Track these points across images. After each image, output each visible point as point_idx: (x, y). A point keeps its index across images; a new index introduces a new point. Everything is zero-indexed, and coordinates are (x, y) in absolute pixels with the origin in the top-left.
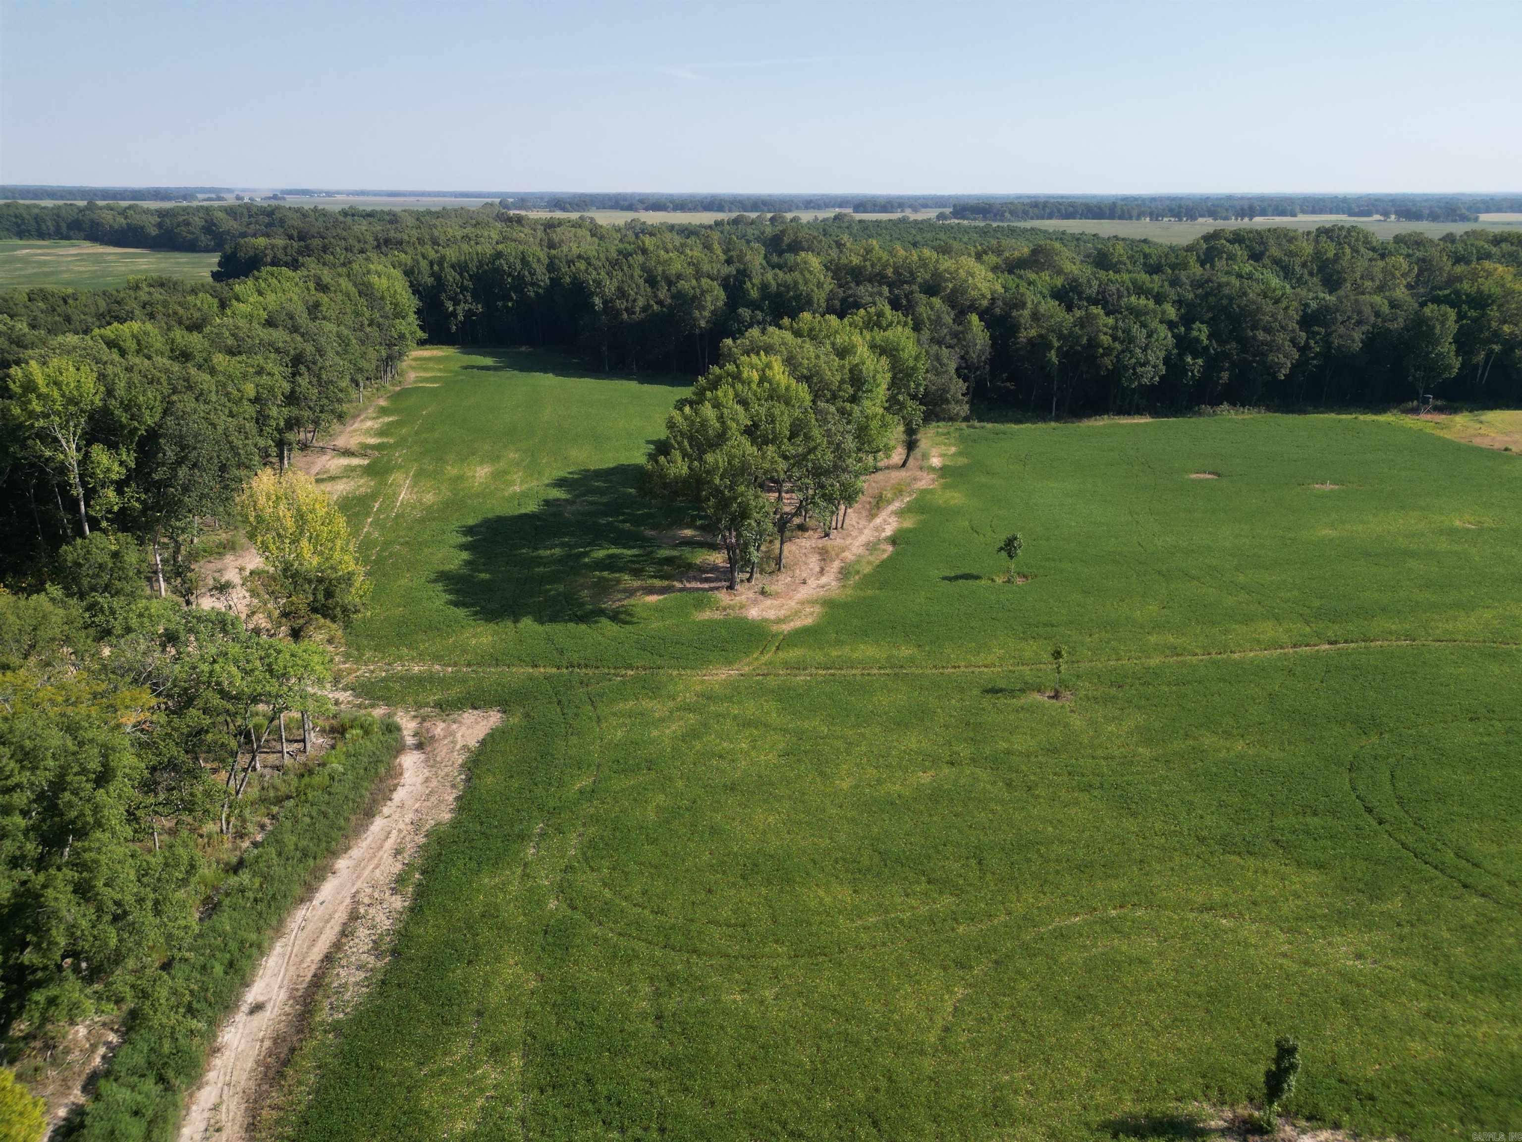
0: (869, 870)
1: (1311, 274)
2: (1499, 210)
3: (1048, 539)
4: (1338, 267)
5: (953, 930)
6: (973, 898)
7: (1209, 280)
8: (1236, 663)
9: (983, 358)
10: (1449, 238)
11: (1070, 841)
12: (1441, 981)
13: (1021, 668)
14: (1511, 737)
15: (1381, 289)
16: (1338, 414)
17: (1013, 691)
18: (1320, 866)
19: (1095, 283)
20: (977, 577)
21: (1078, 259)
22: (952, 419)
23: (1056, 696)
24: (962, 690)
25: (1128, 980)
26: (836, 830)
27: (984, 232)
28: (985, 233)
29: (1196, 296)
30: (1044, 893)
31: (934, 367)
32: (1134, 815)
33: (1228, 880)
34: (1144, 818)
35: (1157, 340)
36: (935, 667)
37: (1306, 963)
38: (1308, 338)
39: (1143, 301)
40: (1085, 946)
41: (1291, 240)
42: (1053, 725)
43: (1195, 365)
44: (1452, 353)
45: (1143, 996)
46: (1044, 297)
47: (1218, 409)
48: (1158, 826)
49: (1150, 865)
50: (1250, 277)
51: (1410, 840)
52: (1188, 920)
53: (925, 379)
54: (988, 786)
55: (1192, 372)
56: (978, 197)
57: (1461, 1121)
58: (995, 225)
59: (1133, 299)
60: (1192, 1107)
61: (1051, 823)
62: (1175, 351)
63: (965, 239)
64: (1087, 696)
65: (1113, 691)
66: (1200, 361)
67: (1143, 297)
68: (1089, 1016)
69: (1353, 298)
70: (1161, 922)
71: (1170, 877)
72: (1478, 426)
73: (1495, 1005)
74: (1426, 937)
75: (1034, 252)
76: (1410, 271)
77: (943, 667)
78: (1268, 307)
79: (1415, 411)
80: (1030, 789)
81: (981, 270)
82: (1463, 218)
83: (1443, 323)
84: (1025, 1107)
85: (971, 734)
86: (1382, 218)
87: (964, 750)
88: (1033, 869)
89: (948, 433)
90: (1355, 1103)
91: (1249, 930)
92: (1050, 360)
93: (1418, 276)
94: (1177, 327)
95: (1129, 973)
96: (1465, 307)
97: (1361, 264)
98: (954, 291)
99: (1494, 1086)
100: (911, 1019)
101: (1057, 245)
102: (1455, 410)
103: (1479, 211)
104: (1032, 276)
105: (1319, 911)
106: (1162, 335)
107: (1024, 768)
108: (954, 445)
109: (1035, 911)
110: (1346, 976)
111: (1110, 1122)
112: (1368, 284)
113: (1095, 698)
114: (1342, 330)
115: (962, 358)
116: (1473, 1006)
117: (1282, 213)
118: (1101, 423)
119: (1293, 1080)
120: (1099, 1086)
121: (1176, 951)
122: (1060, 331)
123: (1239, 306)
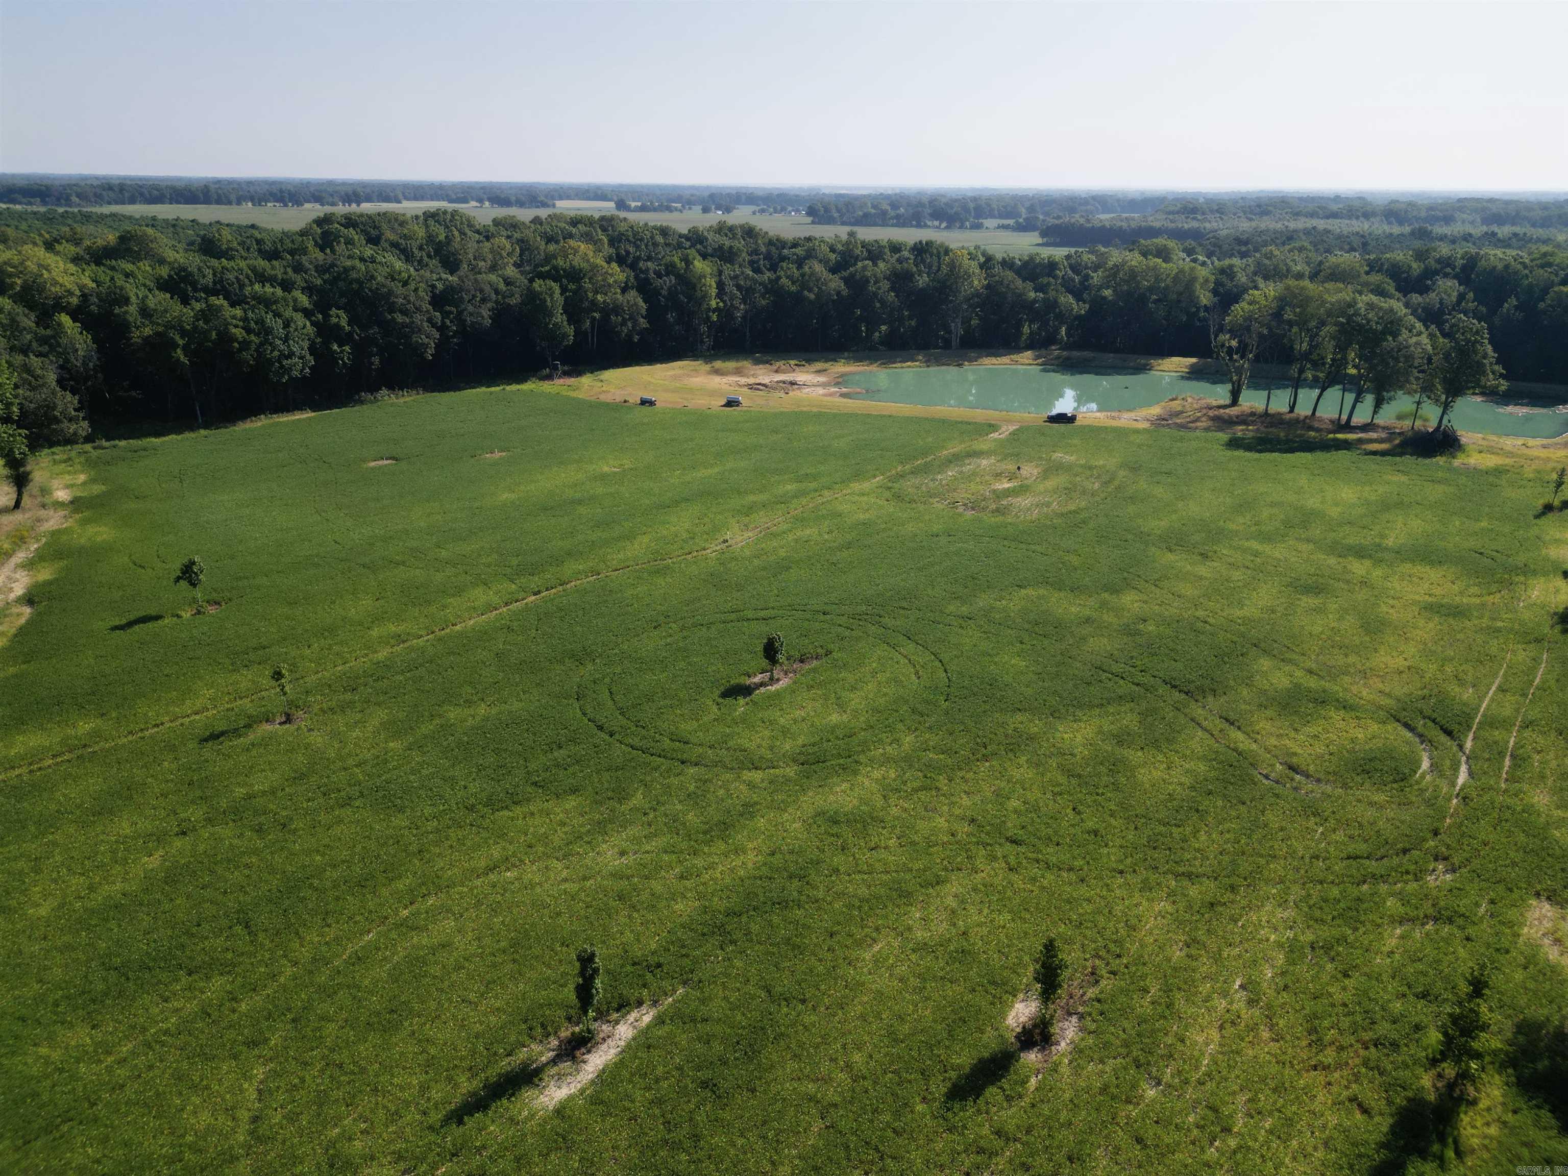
0: (106, 994)
1: (429, 256)
2: (569, 198)
3: (232, 558)
4: (452, 249)
5: (234, 1011)
6: (249, 967)
7: (333, 265)
8: (461, 634)
9: (91, 365)
10: (536, 220)
11: (343, 862)
12: (684, 845)
13: (239, 702)
14: (685, 633)
15: (493, 268)
16: (488, 387)
17: (236, 730)
18: (574, 791)
19: (208, 272)
20: (158, 618)
21: (181, 247)
22: (70, 441)
23: (288, 720)
24: (173, 748)
25: (436, 970)
26: (46, 968)
27: (48, 219)
28: (50, 219)
29: (325, 281)
30: (329, 926)
31: (25, 381)
32: (401, 810)
33: (503, 836)
34: (412, 809)
35: (296, 330)
36: (131, 733)
37: (585, 878)
38: (443, 318)
39: (268, 289)
40: (385, 959)
41: (402, 224)
42: (292, 751)
43: (344, 352)
44: (565, 323)
45: (454, 977)
46: (150, 290)
47: (379, 396)
48: (428, 811)
49: (428, 851)
50: (373, 260)
51: (636, 741)
52: (476, 887)
53: (16, 397)
54: (236, 842)
55: (342, 360)
56: (27, 177)
57: (722, 949)
58: (61, 210)
59: (257, 287)
60: (522, 1054)
61: (318, 851)
62: (319, 340)
63: (24, 226)
64: (321, 709)
65: (348, 696)
66: (347, 348)
67: (267, 285)
68: (406, 1024)
69: (472, 277)
70: (453, 900)
71: (451, 855)
72: (600, 384)
73: (723, 846)
74: (666, 815)
75: (123, 239)
76: (513, 250)
77: (142, 730)
78: (399, 289)
79: (549, 377)
80: (284, 826)
81: (57, 262)
82: (544, 205)
83: (551, 295)
84: (364, 1148)
85: (198, 793)
86: (478, 205)
87: (195, 814)
88: (310, 906)
89: (70, 459)
90: (649, 976)
91: (532, 873)
92: (178, 360)
93: (521, 255)
94: (314, 315)
95: (436, 963)
96: (564, 281)
97: (472, 246)
98: (26, 288)
99: (736, 909)
100: (210, 1130)
101: (150, 231)
102: (579, 374)
103: (553, 198)
104: (129, 267)
105: (583, 830)
106: (301, 324)
107: (271, 806)
108: (82, 472)
109: (324, 948)
110: (617, 875)
111: (452, 1112)
112: (481, 264)
113: (331, 709)
114: (470, 308)
115: (61, 367)
116: (710, 855)
117: (387, 199)
118: (259, 424)
119: (598, 983)
120: (432, 1084)
121: (474, 921)
122: (182, 328)
123: (370, 290)
